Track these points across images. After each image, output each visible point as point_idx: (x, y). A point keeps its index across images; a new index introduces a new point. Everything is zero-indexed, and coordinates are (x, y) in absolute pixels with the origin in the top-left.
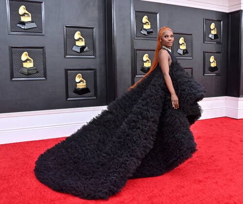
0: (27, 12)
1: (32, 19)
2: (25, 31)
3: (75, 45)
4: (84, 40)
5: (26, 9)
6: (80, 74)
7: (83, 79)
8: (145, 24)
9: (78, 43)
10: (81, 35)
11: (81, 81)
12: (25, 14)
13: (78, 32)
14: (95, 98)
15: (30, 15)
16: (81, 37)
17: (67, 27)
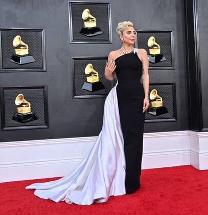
0: (91, 17)
1: (97, 25)
2: (90, 39)
3: (149, 53)
4: (159, 47)
5: (90, 13)
6: (155, 90)
7: (159, 97)
9: (152, 52)
10: (156, 41)
11: (156, 98)
12: (89, 18)
13: (152, 38)
14: (174, 119)
15: (95, 20)
16: (156, 44)
17: (138, 32)
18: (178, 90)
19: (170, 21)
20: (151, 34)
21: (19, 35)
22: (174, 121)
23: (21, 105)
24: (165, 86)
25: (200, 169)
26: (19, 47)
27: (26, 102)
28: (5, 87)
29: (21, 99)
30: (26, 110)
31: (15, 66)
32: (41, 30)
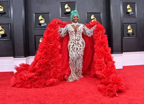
2: (68, 16)
4: (96, 19)
5: (68, 6)
8: (129, 9)
12: (68, 8)
15: (70, 8)
16: (94, 18)
17: (87, 13)
19: (100, 8)
20: (92, 14)
21: (41, 15)
26: (41, 20)
28: (36, 35)
31: (40, 27)
32: (49, 13)
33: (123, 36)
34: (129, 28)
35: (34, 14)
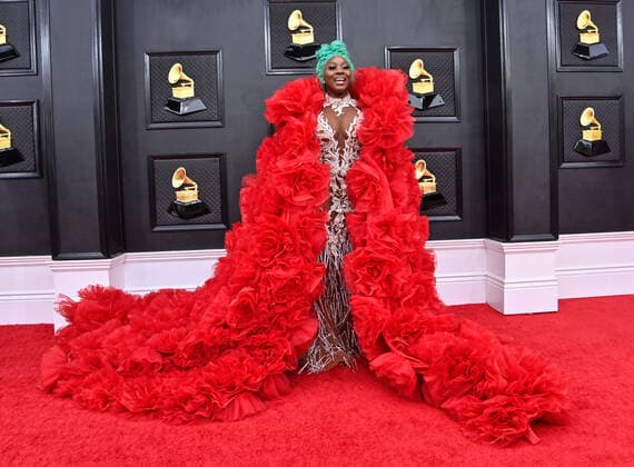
0: (305, 24)
1: (315, 39)
2: (302, 65)
3: (411, 91)
4: (431, 79)
5: (304, 18)
6: (422, 161)
7: (429, 174)
8: (585, 31)
9: (418, 88)
10: (425, 68)
11: (424, 177)
12: (301, 27)
13: (418, 62)
14: (457, 218)
15: (312, 30)
16: (425, 73)
17: (391, 50)
18: (465, 161)
19: (452, 28)
20: (415, 54)
21: (178, 62)
22: (456, 221)
23: (181, 188)
24: (441, 153)
25: (505, 313)
26: (179, 83)
27: (190, 181)
28: (155, 154)
29: (181, 177)
30: (189, 196)
31: (171, 117)
32: (216, 52)
33: (557, 156)
34: (586, 118)
35: (147, 58)
